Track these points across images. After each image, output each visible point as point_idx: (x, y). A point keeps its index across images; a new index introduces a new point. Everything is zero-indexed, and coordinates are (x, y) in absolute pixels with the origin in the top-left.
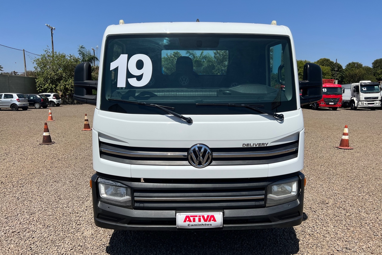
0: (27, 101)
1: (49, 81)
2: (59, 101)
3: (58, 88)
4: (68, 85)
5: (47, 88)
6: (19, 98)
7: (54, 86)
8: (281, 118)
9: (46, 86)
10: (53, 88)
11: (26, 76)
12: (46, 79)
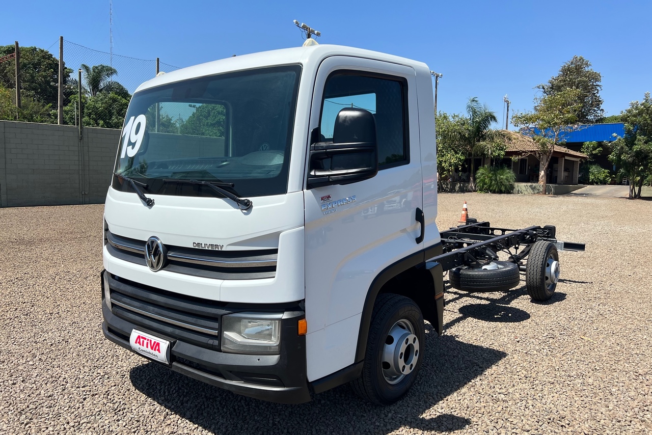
8: (248, 206)
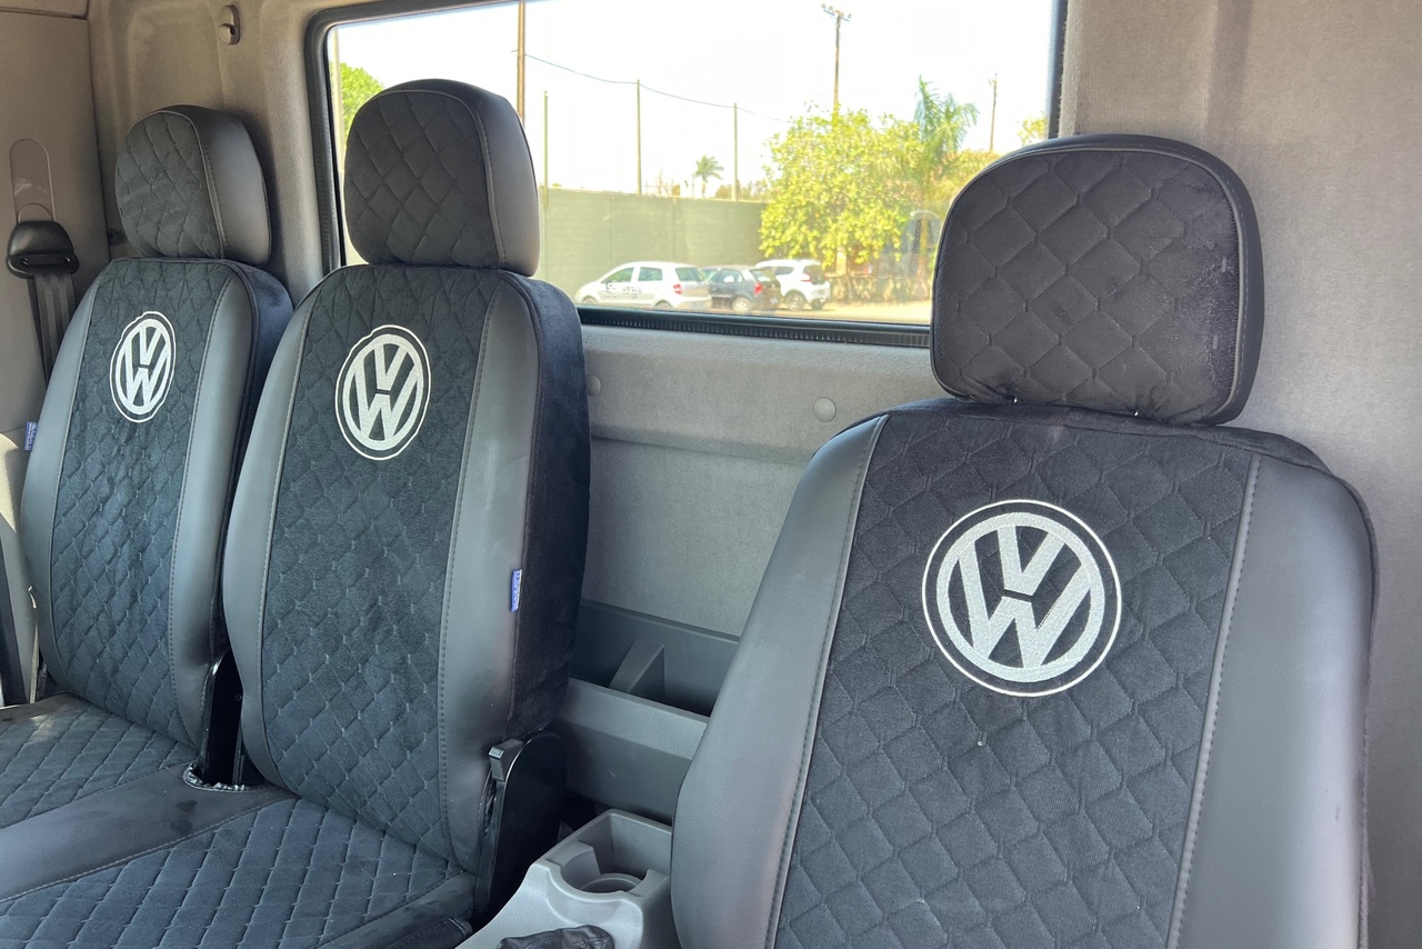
0: (706, 292)
1: (801, 215)
2: (821, 292)
3: (827, 240)
4: (863, 228)
5: (792, 240)
6: (681, 279)
7: (815, 233)
9: (789, 232)
10: (810, 239)
11: (733, 199)
12: (792, 211)
